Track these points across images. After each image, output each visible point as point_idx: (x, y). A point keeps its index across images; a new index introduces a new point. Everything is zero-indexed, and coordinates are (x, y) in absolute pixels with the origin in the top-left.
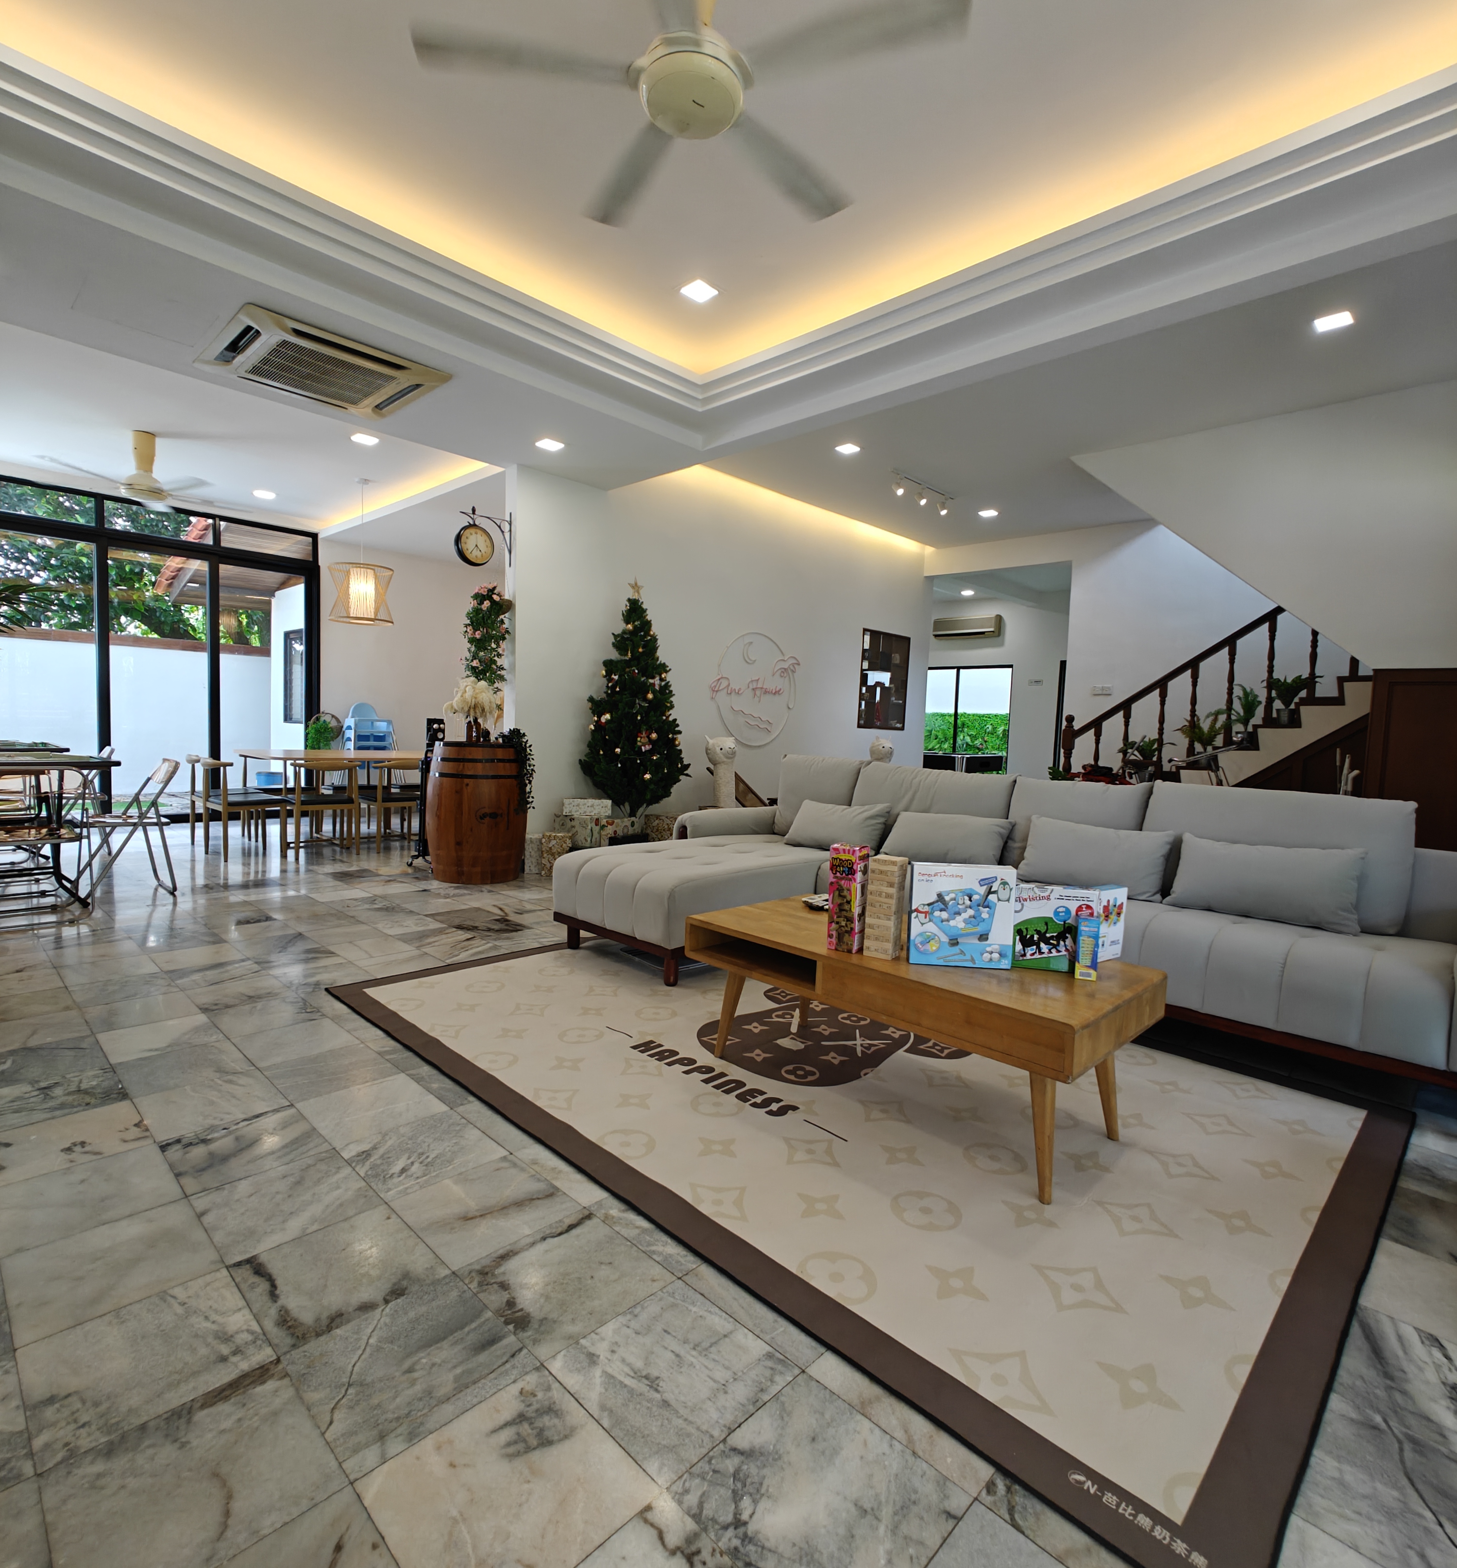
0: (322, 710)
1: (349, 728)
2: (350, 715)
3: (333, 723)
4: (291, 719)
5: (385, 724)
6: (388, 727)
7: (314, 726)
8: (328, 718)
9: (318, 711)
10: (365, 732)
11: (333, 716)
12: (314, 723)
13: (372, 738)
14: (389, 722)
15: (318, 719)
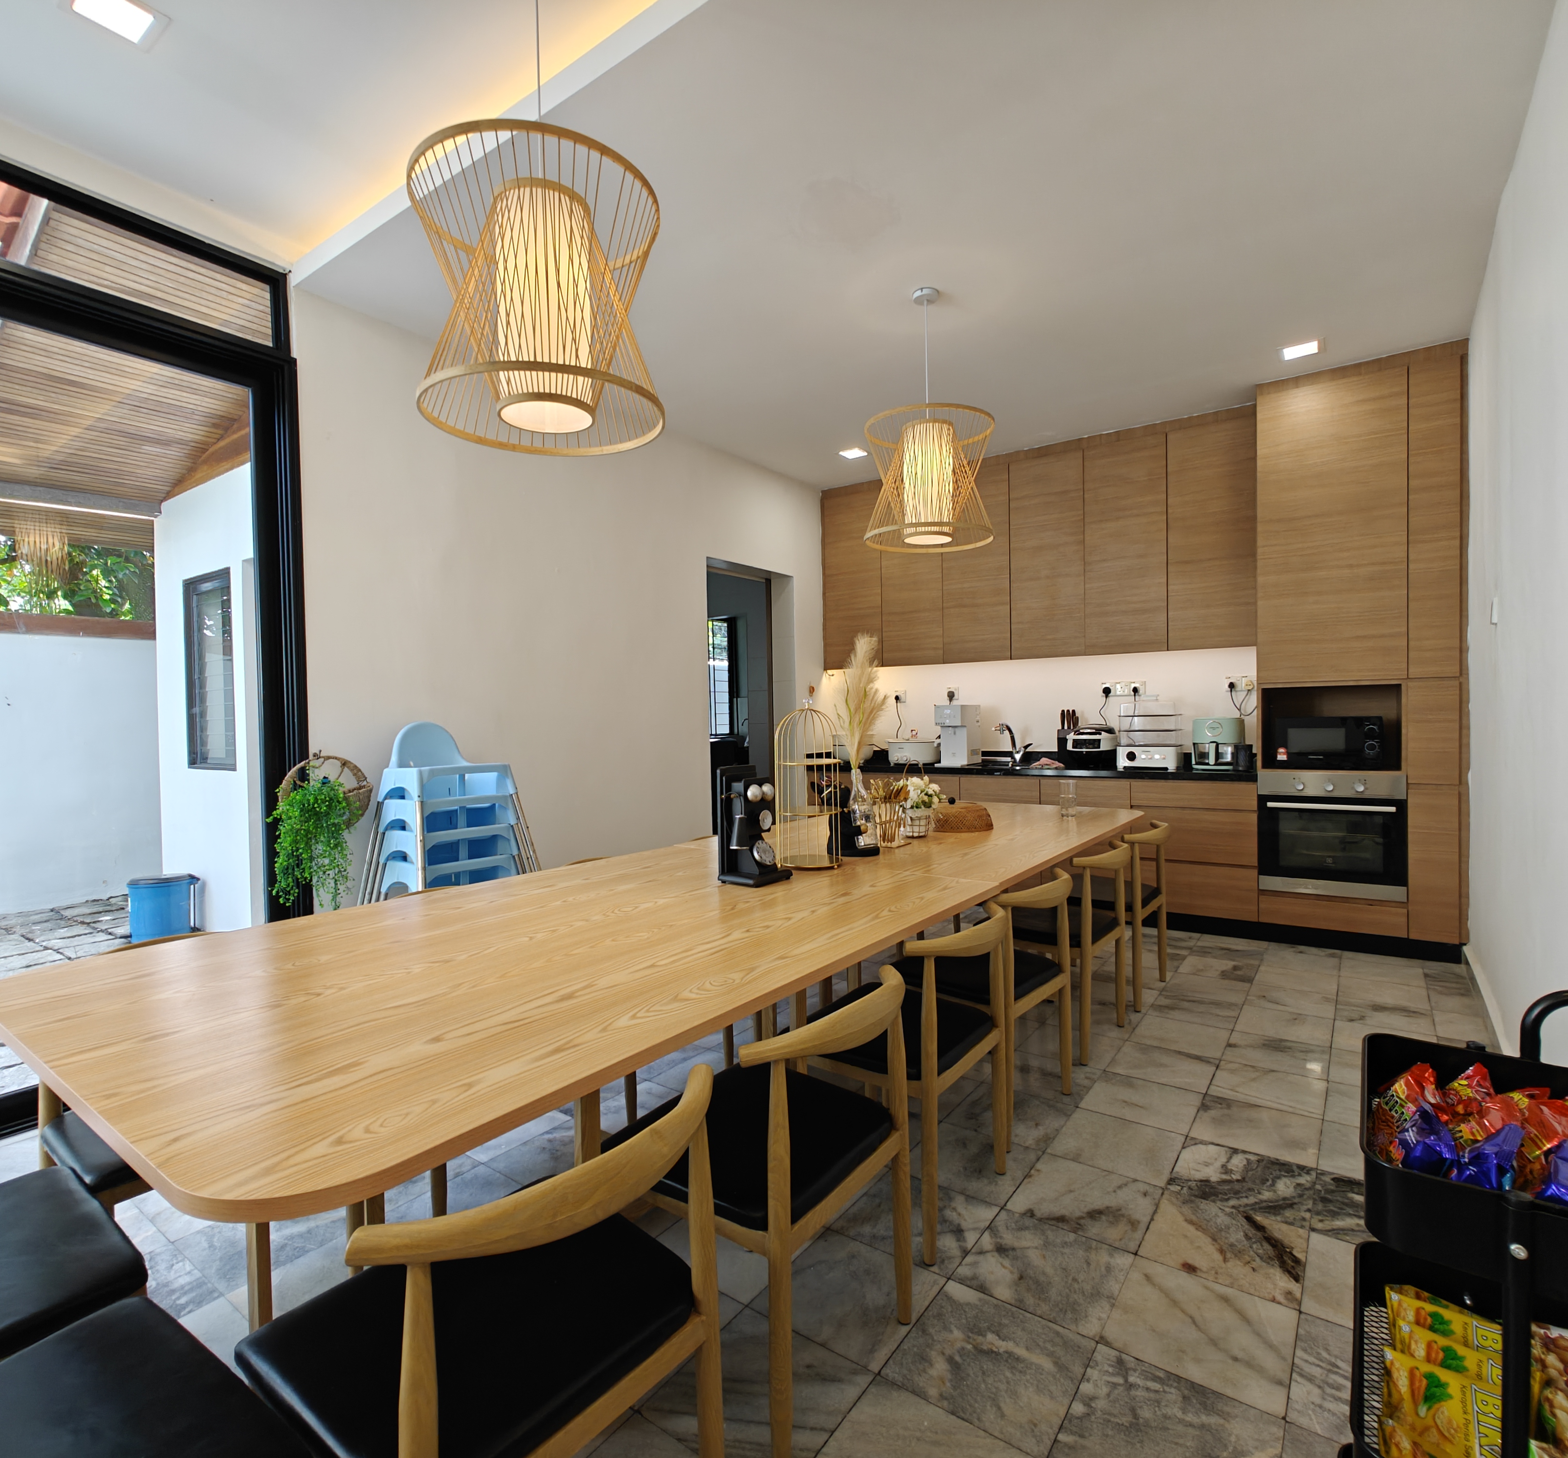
0: (313, 749)
1: (400, 794)
2: (394, 758)
3: (348, 782)
4: (205, 759)
5: (493, 776)
6: (500, 782)
7: (298, 796)
8: (329, 770)
9: (304, 753)
10: (444, 803)
11: (345, 763)
12: (295, 787)
13: (462, 819)
14: (504, 771)
15: (303, 775)
